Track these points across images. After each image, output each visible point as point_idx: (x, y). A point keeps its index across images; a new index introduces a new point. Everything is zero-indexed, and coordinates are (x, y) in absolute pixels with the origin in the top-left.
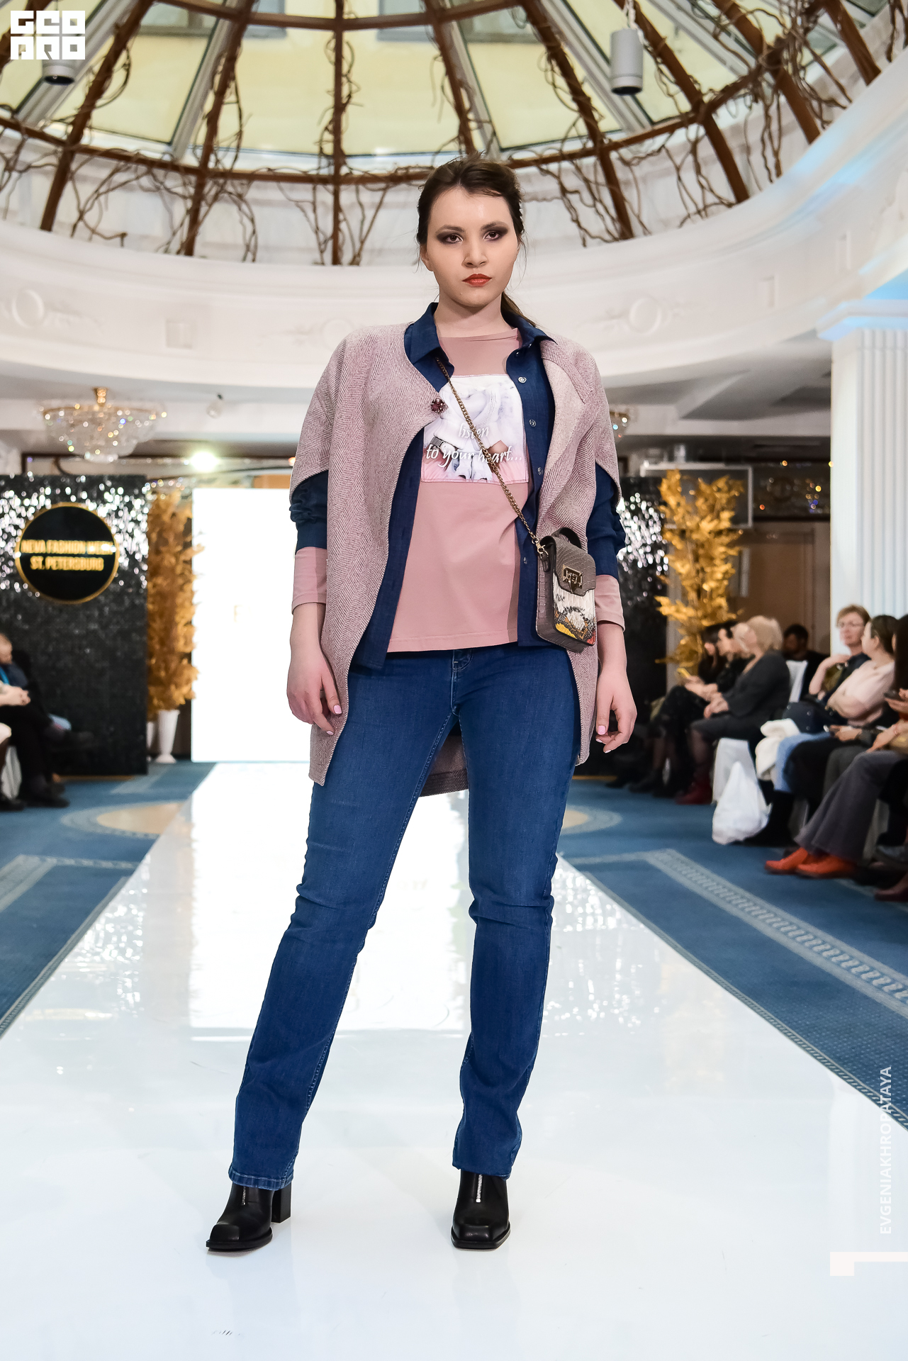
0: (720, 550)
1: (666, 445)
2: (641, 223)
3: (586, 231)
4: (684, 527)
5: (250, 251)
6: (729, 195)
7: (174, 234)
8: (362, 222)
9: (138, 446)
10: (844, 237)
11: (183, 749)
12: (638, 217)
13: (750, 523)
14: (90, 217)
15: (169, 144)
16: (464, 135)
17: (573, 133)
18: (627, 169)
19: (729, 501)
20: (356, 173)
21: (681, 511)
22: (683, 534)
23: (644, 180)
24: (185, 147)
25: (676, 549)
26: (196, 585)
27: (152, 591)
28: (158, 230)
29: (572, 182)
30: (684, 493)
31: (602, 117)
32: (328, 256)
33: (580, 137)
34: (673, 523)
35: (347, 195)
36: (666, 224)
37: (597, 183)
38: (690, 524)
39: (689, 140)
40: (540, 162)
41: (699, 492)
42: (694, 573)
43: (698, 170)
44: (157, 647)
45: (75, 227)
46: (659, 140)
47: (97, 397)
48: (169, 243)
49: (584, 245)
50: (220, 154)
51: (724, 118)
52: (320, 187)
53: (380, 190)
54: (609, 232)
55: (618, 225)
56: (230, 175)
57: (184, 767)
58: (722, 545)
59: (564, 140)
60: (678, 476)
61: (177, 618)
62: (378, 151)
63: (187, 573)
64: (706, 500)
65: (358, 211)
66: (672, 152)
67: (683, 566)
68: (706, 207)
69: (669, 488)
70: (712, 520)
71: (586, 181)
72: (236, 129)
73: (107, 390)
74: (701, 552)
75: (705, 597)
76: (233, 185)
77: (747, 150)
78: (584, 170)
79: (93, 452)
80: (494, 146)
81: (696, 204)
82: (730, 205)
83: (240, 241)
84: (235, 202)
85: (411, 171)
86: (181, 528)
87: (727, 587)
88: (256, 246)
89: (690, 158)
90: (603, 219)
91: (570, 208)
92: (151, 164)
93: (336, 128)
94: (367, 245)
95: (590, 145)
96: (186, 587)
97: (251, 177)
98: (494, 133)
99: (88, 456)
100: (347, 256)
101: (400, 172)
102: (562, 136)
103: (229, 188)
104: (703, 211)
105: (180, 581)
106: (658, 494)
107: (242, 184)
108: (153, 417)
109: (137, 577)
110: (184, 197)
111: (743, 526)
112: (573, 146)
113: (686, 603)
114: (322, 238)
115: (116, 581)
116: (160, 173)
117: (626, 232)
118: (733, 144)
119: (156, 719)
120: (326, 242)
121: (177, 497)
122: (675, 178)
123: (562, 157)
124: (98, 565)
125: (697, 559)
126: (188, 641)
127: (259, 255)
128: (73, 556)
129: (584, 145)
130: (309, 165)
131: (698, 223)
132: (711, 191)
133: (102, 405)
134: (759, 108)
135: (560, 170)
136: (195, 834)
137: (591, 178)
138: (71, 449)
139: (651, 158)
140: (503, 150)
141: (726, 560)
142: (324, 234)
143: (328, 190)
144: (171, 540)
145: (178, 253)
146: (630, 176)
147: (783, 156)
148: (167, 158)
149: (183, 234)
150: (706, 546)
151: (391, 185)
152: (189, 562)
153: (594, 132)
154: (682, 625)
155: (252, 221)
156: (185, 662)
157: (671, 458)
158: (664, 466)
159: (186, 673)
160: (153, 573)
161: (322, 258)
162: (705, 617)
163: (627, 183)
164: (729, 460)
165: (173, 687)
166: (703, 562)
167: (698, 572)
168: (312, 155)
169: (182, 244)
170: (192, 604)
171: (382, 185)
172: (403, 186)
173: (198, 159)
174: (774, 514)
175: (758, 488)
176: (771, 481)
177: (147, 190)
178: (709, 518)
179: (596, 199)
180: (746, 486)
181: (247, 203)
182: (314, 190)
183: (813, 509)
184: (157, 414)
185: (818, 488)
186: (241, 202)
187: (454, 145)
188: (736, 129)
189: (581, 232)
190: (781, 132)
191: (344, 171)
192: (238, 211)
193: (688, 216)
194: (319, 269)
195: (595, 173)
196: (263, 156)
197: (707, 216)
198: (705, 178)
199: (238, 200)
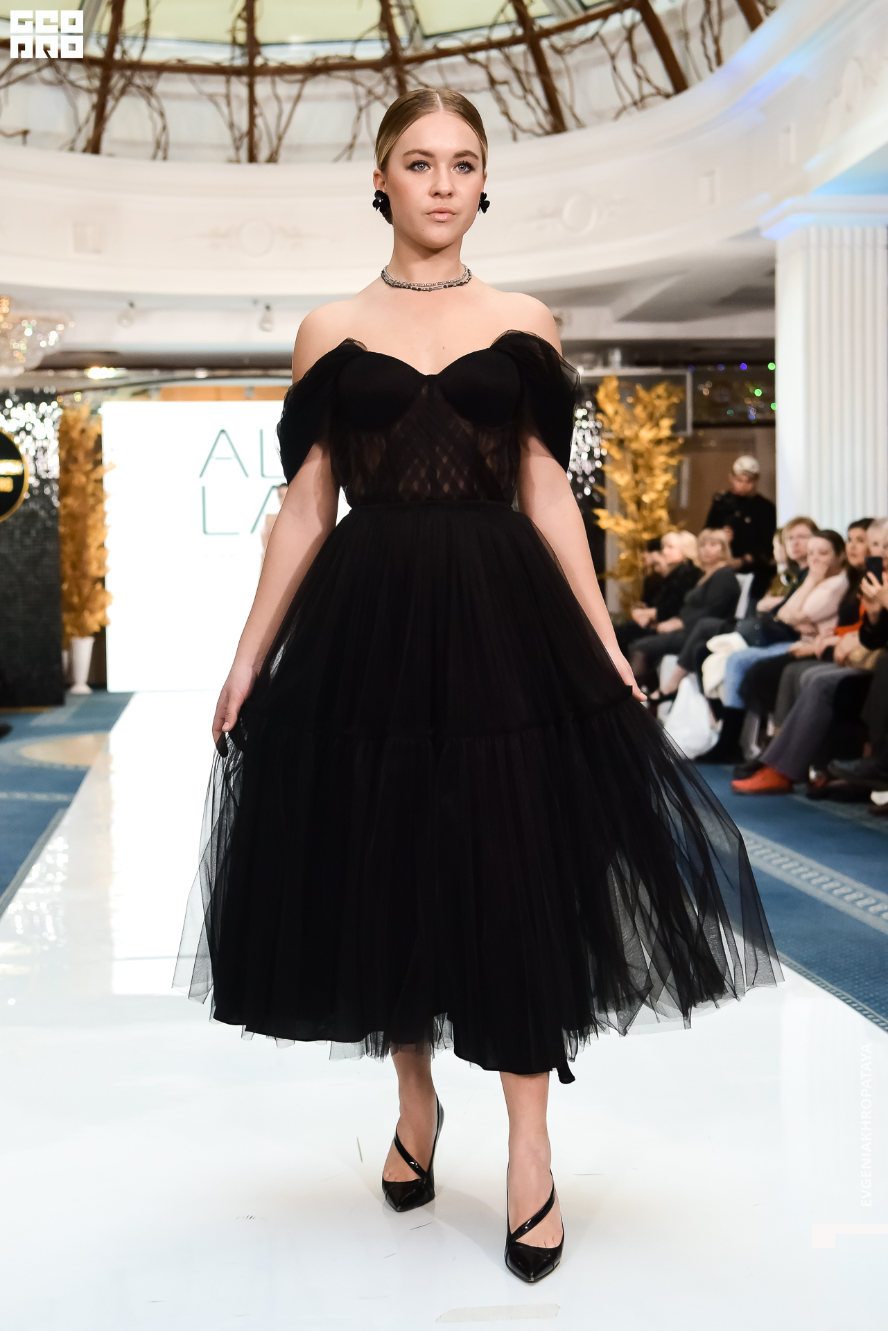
0: (660, 460)
1: (600, 350)
2: (574, 116)
3: (517, 126)
4: (621, 436)
5: (161, 149)
6: (667, 86)
7: (79, 130)
8: (280, 117)
9: (46, 358)
10: (788, 130)
11: (98, 679)
12: (571, 108)
13: (689, 431)
16: (386, 22)
17: (502, 19)
18: (557, 57)
19: (669, 409)
20: (272, 64)
21: (618, 419)
22: (621, 443)
23: (577, 69)
24: (88, 36)
25: (613, 459)
26: (109, 505)
27: (63, 512)
28: (63, 128)
29: (500, 72)
30: (622, 400)
31: (532, 2)
32: (244, 153)
33: (508, 23)
34: (611, 431)
35: (263, 88)
36: (600, 116)
37: (527, 73)
38: (628, 433)
39: (624, 27)
40: (467, 50)
41: (638, 400)
42: (633, 484)
43: (634, 58)
44: (69, 571)
46: (593, 27)
48: (74, 141)
49: (515, 138)
50: (127, 44)
51: (661, 3)
52: (234, 79)
53: (298, 82)
54: (540, 125)
55: (550, 118)
56: (138, 66)
57: (100, 698)
58: (662, 454)
59: (492, 26)
60: (615, 384)
61: (90, 540)
62: (293, 38)
63: (98, 493)
64: (645, 407)
65: (275, 105)
66: (607, 39)
67: (622, 475)
68: (643, 98)
69: (607, 396)
70: (651, 429)
71: (516, 71)
72: (143, 17)
73: (10, 299)
74: (640, 462)
75: (646, 509)
76: (142, 78)
77: (685, 35)
78: (513, 59)
80: (417, 35)
81: (632, 95)
82: (668, 96)
83: (150, 137)
84: (143, 95)
85: (331, 62)
86: (91, 444)
87: (668, 498)
88: (167, 144)
89: (626, 46)
90: (533, 109)
91: (500, 99)
93: (249, 14)
94: (285, 141)
95: (520, 32)
96: (98, 508)
97: (160, 69)
98: (417, 21)
100: (263, 153)
101: (319, 63)
102: (489, 21)
103: (137, 81)
104: (639, 103)
105: (91, 501)
106: (595, 402)
107: (151, 77)
108: (60, 327)
109: (47, 499)
110: (89, 91)
111: (681, 433)
112: (501, 33)
113: (626, 516)
114: (237, 134)
115: (26, 501)
116: (62, 64)
117: (558, 125)
118: (670, 30)
119: (69, 647)
120: (241, 138)
121: (85, 412)
122: (609, 67)
123: (489, 45)
124: (6, 486)
125: (636, 469)
126: (102, 565)
127: (171, 152)
129: (514, 31)
130: (222, 56)
131: (635, 115)
132: (648, 81)
133: (5, 315)
135: (488, 59)
136: (113, 767)
137: (521, 67)
139: (584, 47)
140: (426, 37)
141: (666, 470)
142: (239, 130)
143: (242, 83)
144: (81, 456)
145: (85, 151)
146: (561, 65)
147: (724, 43)
149: (89, 131)
150: (646, 455)
151: (309, 75)
152: (100, 481)
153: (523, 18)
154: (621, 538)
155: (162, 115)
156: (99, 586)
157: (606, 363)
158: (599, 372)
159: (100, 598)
160: (63, 493)
161: (237, 155)
162: (645, 529)
163: (559, 73)
164: (666, 364)
165: (86, 614)
166: (642, 473)
167: (637, 483)
168: (224, 44)
169: (89, 142)
170: (103, 526)
171: (299, 77)
172: (322, 77)
173: (103, 49)
174: (713, 420)
175: (697, 393)
176: (708, 385)
177: (49, 83)
178: (648, 426)
179: (527, 90)
180: (684, 392)
181: (156, 97)
182: (228, 82)
183: (753, 415)
184: (65, 324)
185: (758, 393)
186: (149, 96)
187: (375, 34)
188: (673, 14)
189: (511, 126)
190: (721, 17)
191: (259, 61)
192: (147, 105)
193: (624, 108)
194: (235, 167)
195: (526, 61)
196: (172, 45)
197: (644, 107)
198: (642, 67)
199: (146, 93)
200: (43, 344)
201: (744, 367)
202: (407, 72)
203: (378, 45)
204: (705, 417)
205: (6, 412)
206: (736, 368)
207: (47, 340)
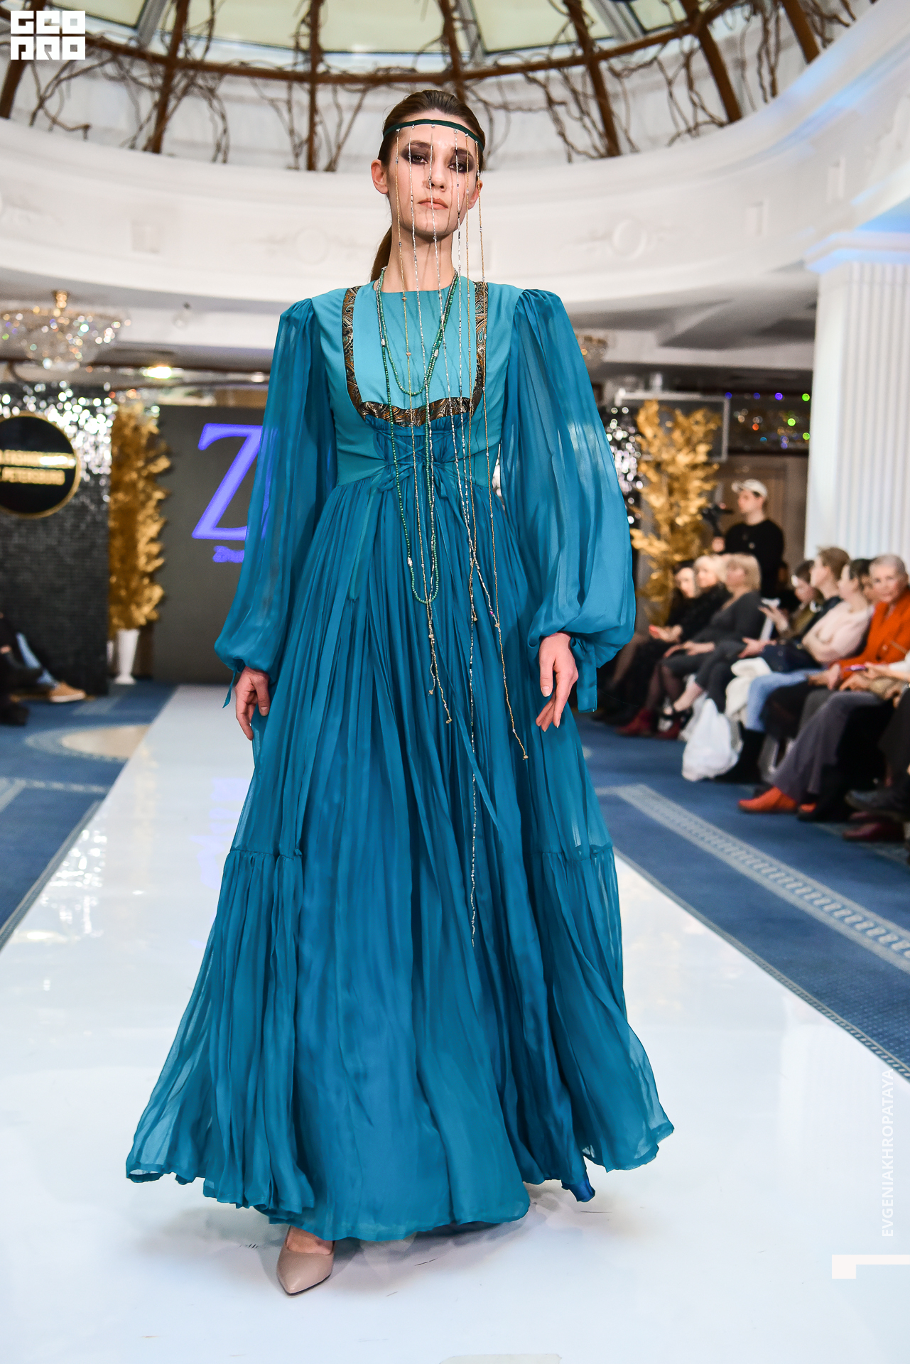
0: (695, 484)
1: (642, 373)
2: (629, 140)
3: (573, 147)
4: (659, 459)
5: (221, 152)
6: (721, 114)
7: (141, 128)
8: (340, 125)
9: (101, 354)
10: (837, 165)
11: (142, 672)
12: (626, 132)
13: (724, 457)
14: (51, 105)
15: (135, 27)
16: (448, 36)
17: (562, 39)
18: (615, 81)
19: (707, 434)
20: (334, 72)
21: (657, 443)
22: (658, 466)
23: (634, 93)
24: (152, 33)
25: (651, 481)
27: (113, 507)
28: (125, 125)
29: (559, 92)
30: (661, 424)
31: (593, 22)
32: (303, 161)
33: (569, 43)
34: (649, 453)
35: (324, 96)
36: (654, 142)
37: (585, 95)
38: (665, 456)
39: (682, 52)
40: (527, 68)
41: (677, 425)
42: (667, 507)
43: (690, 84)
44: (117, 565)
45: (34, 115)
46: (651, 51)
47: (56, 301)
48: (135, 138)
49: (570, 160)
50: (191, 43)
51: (720, 30)
52: (296, 86)
53: (358, 91)
54: (595, 148)
55: (606, 141)
56: (201, 67)
57: (143, 689)
58: (698, 478)
59: (552, 46)
60: (654, 408)
61: (139, 535)
62: (357, 47)
63: (149, 490)
64: (683, 432)
65: (334, 112)
66: (665, 64)
67: (658, 497)
68: (697, 125)
69: (647, 419)
70: (687, 454)
71: (574, 92)
72: (207, 16)
73: (68, 295)
74: (676, 485)
75: (679, 531)
76: (204, 79)
77: (742, 64)
78: (572, 80)
79: (52, 358)
80: (479, 49)
81: (686, 122)
82: (721, 125)
83: (210, 139)
84: (205, 97)
85: (392, 73)
86: (143, 443)
87: (700, 523)
88: (227, 147)
89: (683, 72)
90: (589, 132)
91: (557, 120)
92: (117, 51)
93: (313, 20)
94: (344, 151)
95: (579, 52)
96: (148, 504)
97: (223, 70)
98: (479, 37)
99: (47, 363)
100: (322, 161)
101: (381, 73)
102: (550, 40)
103: (200, 82)
104: (693, 130)
105: (142, 497)
106: (635, 425)
107: (213, 78)
108: (116, 325)
109: (98, 493)
110: (152, 89)
111: (716, 459)
112: (561, 53)
113: (659, 537)
114: (297, 141)
115: (77, 495)
116: (126, 60)
117: (612, 148)
118: (728, 58)
119: (115, 639)
120: (301, 145)
121: (138, 410)
122: (664, 94)
123: (549, 65)
124: (58, 479)
125: (671, 492)
126: (150, 560)
127: (231, 155)
128: (32, 468)
129: (574, 51)
130: (285, 61)
131: (688, 142)
132: (703, 108)
133: (62, 310)
134: (757, 21)
135: (548, 79)
137: (579, 88)
138: (30, 356)
139: (642, 71)
140: (488, 53)
141: (700, 495)
142: (299, 136)
143: (303, 89)
144: (133, 454)
145: (145, 149)
146: (619, 88)
147: (779, 74)
148: (133, 44)
149: (150, 129)
150: (681, 479)
151: (371, 85)
152: (151, 478)
153: (584, 39)
154: (653, 559)
155: (223, 117)
156: (146, 582)
157: (647, 387)
158: (640, 395)
159: (147, 594)
160: (114, 488)
161: (297, 162)
162: (677, 551)
163: (616, 96)
164: (705, 391)
165: (133, 608)
166: (677, 497)
167: (672, 506)
168: (287, 49)
169: (150, 140)
171: (360, 86)
172: (383, 88)
173: (167, 47)
174: (747, 447)
175: (733, 421)
176: (745, 412)
177: (111, 78)
178: (685, 450)
179: (584, 112)
180: (721, 419)
181: (219, 100)
182: (290, 88)
183: (785, 443)
184: (121, 321)
185: (792, 422)
186: (212, 99)
187: (437, 47)
188: (731, 42)
189: (566, 147)
190: (778, 47)
191: (321, 68)
192: (209, 106)
193: (678, 135)
194: (293, 173)
195: (584, 84)
196: (236, 47)
197: (698, 135)
198: (697, 94)
199: (208, 94)
200: (99, 341)
201: (780, 397)
202: (467, 88)
203: (439, 59)
204: (739, 444)
205: (60, 406)
206: (771, 398)
207: (103, 337)
